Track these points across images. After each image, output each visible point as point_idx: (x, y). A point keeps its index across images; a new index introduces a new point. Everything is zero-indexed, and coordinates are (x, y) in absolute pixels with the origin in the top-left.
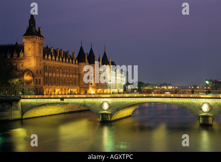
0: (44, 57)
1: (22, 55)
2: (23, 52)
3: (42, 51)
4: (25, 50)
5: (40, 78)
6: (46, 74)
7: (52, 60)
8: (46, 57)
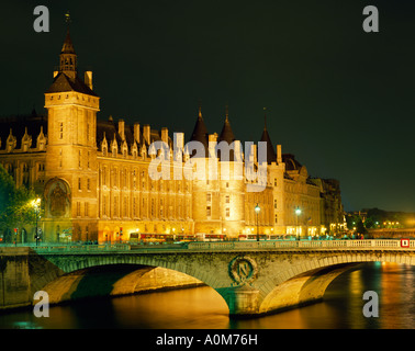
0: (99, 145)
1: (44, 141)
2: (46, 132)
3: (93, 131)
4: (50, 130)
5: (87, 199)
6: (105, 189)
7: (120, 152)
8: (104, 145)
